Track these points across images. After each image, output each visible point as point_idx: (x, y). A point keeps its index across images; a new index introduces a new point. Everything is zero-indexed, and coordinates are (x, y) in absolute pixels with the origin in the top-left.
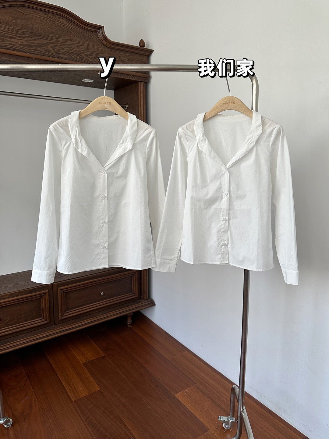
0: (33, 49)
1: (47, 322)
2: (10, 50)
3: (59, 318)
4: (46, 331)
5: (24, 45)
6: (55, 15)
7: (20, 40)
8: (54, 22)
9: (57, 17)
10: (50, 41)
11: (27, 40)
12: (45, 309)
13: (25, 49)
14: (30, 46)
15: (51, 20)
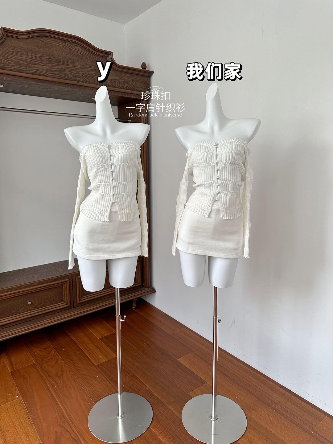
0: (53, 74)
1: (68, 305)
2: (36, 75)
3: (77, 302)
4: (68, 313)
5: (47, 71)
6: (72, 43)
7: (44, 66)
8: (71, 49)
9: (74, 44)
10: (67, 66)
11: (49, 66)
12: (67, 295)
13: (48, 74)
14: (52, 71)
15: (68, 48)
